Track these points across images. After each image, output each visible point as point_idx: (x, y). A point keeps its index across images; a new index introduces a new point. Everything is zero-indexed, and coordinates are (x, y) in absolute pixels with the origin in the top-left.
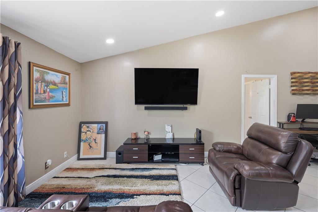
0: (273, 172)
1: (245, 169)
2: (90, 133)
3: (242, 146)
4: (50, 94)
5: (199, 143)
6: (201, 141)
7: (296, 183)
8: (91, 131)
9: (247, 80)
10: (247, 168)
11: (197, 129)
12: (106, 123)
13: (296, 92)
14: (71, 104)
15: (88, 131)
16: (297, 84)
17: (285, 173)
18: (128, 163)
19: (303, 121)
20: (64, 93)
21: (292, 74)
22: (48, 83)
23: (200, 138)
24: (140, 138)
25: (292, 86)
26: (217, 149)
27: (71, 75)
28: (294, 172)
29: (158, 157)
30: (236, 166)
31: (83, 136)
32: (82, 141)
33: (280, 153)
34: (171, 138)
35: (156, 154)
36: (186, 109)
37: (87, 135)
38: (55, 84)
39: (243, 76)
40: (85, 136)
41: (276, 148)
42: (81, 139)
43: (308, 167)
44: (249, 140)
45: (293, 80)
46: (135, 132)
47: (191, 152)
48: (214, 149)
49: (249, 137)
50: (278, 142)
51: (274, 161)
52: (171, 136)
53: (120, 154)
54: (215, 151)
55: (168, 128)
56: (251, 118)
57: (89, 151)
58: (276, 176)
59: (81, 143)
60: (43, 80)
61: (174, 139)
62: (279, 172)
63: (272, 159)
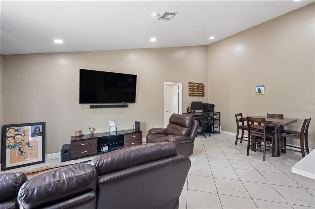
0: (184, 138)
1: (171, 139)
2: (21, 137)
3: (167, 129)
5: (138, 132)
6: (139, 130)
7: (193, 142)
8: (22, 134)
9: (166, 85)
10: (172, 138)
11: (136, 122)
12: (44, 124)
13: (191, 94)
15: (16, 135)
16: (191, 90)
17: (188, 138)
18: (76, 159)
19: (194, 112)
21: (189, 83)
23: (139, 129)
24: (84, 135)
25: (189, 91)
26: (153, 133)
28: (192, 136)
29: (105, 149)
30: (166, 139)
31: (9, 141)
32: (9, 147)
33: (186, 128)
34: (115, 132)
35: (104, 146)
36: (127, 106)
37: (16, 140)
39: (165, 83)
40: (13, 141)
41: (184, 126)
42: (7, 145)
43: (196, 137)
44: (170, 124)
45: (190, 87)
46: (79, 130)
47: (133, 139)
48: (151, 133)
49: (170, 123)
50: (185, 122)
51: (184, 133)
52: (115, 129)
53: (66, 152)
54: (151, 134)
55: (112, 123)
56: (168, 112)
57: (20, 157)
58: (185, 140)
59: (7, 150)
61: (117, 131)
62: (186, 138)
63: (182, 133)
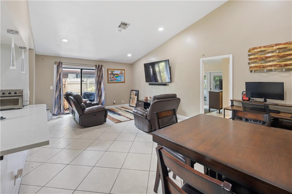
4: (115, 78)
12: (138, 91)
13: (256, 69)
14: (126, 81)
16: (255, 60)
20: (122, 78)
22: (114, 75)
27: (125, 70)
38: (117, 74)
39: (201, 60)
45: (252, 57)
59: (131, 99)
60: (112, 74)
